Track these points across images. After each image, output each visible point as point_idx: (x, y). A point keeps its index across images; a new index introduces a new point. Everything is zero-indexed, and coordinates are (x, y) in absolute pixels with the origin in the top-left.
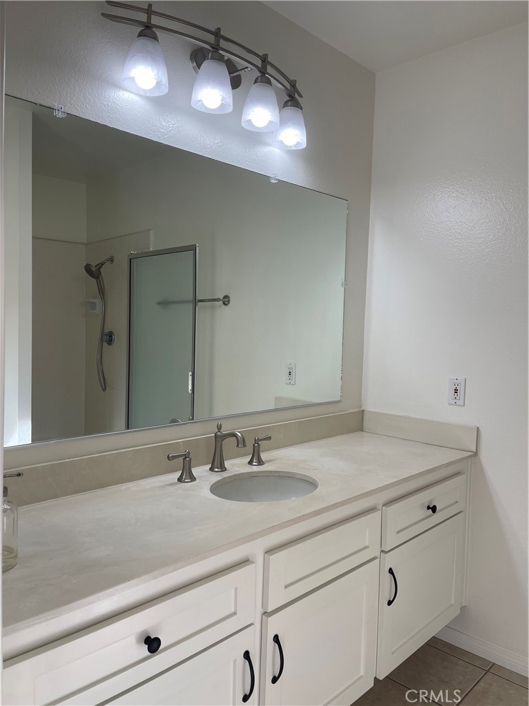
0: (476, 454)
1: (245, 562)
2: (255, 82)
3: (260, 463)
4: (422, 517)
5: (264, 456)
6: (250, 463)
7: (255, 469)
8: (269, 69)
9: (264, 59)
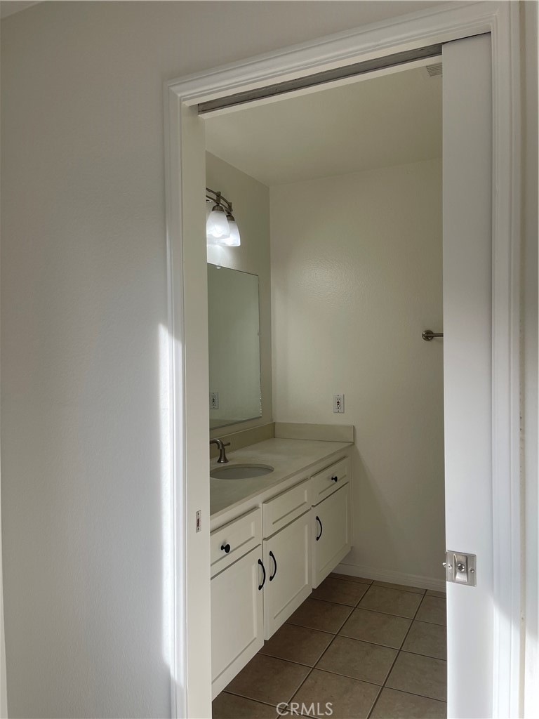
0: (353, 444)
1: (255, 508)
2: (213, 210)
3: (226, 461)
4: (327, 486)
5: (228, 456)
6: (219, 461)
7: (222, 465)
8: (222, 201)
9: (218, 195)
